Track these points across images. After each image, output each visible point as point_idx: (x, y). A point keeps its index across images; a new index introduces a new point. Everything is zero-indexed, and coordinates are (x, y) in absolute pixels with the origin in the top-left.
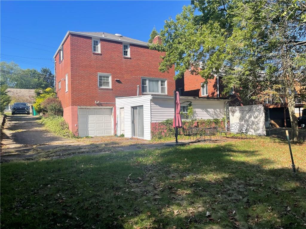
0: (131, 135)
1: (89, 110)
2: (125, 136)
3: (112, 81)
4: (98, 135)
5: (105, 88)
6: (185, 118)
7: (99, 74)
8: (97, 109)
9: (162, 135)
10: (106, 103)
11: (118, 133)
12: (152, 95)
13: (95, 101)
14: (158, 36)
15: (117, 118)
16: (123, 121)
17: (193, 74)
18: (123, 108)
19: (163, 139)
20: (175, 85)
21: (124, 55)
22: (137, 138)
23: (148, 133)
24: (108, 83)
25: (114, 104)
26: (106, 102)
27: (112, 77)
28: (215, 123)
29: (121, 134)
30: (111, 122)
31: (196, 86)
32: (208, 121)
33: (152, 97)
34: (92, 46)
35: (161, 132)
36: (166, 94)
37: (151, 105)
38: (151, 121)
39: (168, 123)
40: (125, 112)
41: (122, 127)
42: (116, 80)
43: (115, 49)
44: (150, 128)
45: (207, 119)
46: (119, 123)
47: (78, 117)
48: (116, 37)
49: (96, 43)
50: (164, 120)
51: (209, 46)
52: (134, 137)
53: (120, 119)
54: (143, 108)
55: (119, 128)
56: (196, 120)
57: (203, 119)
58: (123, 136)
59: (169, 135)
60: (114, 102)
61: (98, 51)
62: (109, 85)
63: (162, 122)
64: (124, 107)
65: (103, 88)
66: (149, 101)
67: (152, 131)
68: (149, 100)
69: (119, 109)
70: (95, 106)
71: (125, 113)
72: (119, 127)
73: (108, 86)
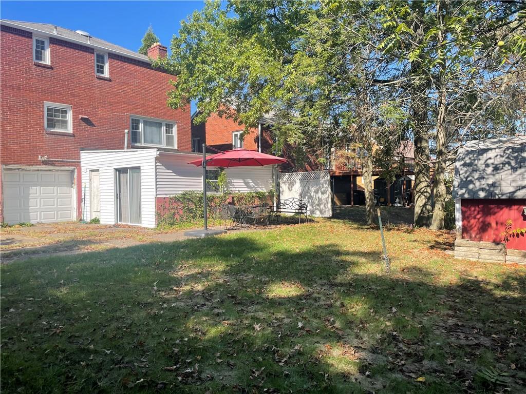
0: (113, 220)
1: (24, 172)
2: (101, 222)
3: (74, 119)
4: (43, 221)
5: (60, 132)
6: (212, 190)
7: (48, 104)
8: (41, 170)
9: (175, 218)
10: (61, 161)
11: (85, 215)
12: (159, 149)
13: (40, 157)
14: (158, 44)
15: (83, 189)
16: (96, 194)
17: (222, 117)
18: (98, 170)
19: (177, 226)
20: (190, 134)
21: (98, 71)
22: (127, 225)
23: (151, 216)
24: (65, 122)
25: (78, 162)
26: (61, 159)
27: (73, 112)
28: (260, 198)
29: (93, 218)
30: (71, 197)
31: (223, 136)
32: (248, 195)
33: (158, 153)
34: (32, 50)
35: (174, 214)
36: (176, 147)
37: (156, 166)
38: (157, 195)
39: (185, 198)
40: (101, 177)
41: (96, 205)
42: (82, 119)
43: (80, 60)
44: (154, 206)
45: (246, 192)
46: (88, 197)
47: (2, 186)
48: (79, 36)
49: (40, 46)
50: (178, 192)
51: (256, 75)
52: (120, 223)
53: (91, 190)
54: (140, 172)
55: (88, 208)
56: (230, 193)
57: (241, 192)
58: (96, 221)
59: (186, 219)
60: (78, 159)
61: (44, 61)
62: (66, 126)
63: (175, 197)
64: (100, 169)
65: (55, 132)
66: (154, 160)
67: (158, 213)
68: (153, 157)
69: (88, 173)
70: (40, 165)
71: (101, 180)
72: (88, 205)
73: (66, 128)
